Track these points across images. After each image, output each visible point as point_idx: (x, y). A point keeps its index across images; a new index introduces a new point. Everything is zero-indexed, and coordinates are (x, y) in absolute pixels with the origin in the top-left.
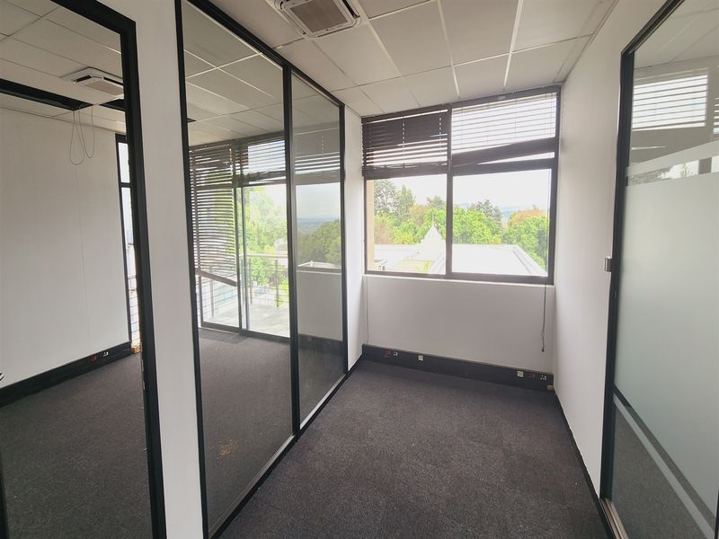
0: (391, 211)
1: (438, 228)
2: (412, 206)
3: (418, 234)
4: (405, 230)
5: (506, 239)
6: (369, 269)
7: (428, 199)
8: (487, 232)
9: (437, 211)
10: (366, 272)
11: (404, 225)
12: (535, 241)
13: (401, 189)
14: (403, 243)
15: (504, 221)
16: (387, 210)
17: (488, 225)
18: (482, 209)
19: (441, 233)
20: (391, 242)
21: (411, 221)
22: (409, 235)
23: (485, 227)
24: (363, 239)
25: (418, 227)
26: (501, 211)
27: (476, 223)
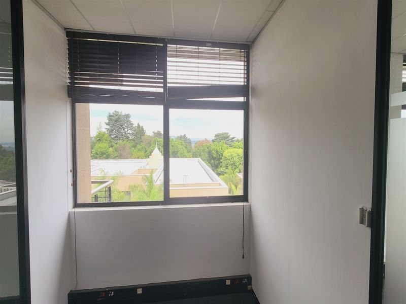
0: (130, 138)
1: (159, 149)
2: (144, 135)
3: (148, 152)
4: (139, 150)
5: (195, 156)
6: (79, 201)
7: (154, 132)
8: (185, 151)
9: (159, 139)
10: (76, 205)
11: (139, 147)
12: (207, 156)
13: (137, 125)
14: (138, 158)
15: (193, 145)
16: (127, 138)
17: (186, 148)
18: (182, 139)
19: (161, 152)
20: (131, 158)
21: (143, 145)
22: (142, 153)
23: (184, 149)
24: (70, 167)
25: (147, 148)
26: (192, 140)
27: (180, 147)
